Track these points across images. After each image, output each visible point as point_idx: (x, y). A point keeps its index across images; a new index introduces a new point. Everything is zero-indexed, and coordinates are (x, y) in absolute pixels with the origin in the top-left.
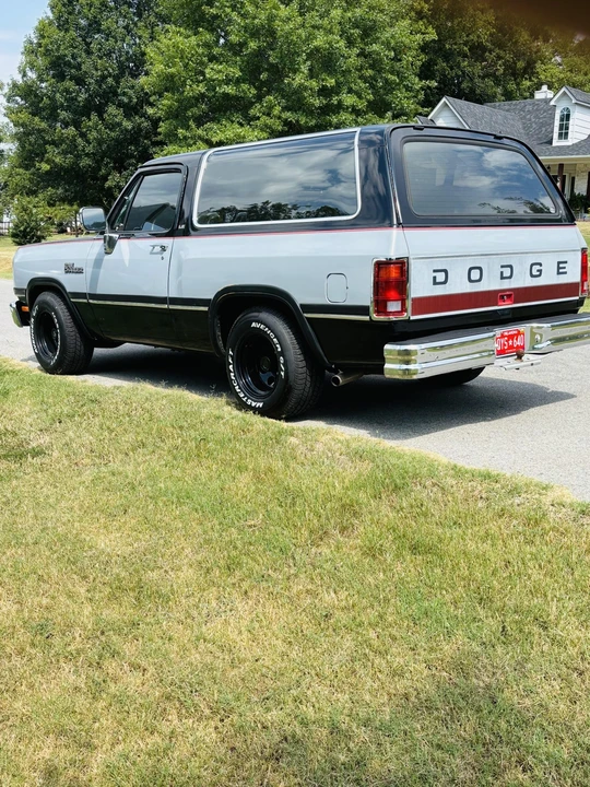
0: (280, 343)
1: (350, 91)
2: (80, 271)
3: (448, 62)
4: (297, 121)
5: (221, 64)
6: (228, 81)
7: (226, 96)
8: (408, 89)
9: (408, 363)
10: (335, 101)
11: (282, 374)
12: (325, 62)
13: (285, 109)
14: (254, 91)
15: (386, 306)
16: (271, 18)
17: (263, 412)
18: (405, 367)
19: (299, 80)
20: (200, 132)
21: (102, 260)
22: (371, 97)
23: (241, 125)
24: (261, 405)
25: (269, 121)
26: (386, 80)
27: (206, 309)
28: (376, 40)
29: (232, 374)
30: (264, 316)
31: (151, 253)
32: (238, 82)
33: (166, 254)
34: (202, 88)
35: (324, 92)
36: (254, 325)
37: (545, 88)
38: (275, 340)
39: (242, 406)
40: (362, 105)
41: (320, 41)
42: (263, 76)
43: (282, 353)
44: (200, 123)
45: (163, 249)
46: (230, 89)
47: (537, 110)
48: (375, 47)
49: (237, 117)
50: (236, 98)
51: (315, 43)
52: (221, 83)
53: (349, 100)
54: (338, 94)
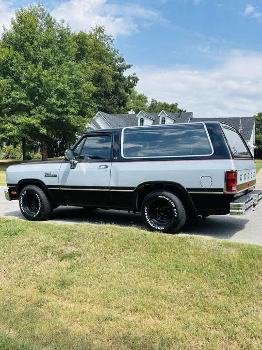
0: (174, 204)
1: (71, 107)
2: (55, 176)
3: (96, 98)
4: (52, 117)
5: (17, 91)
6: (21, 99)
7: (21, 105)
8: (92, 107)
9: (238, 209)
10: (65, 110)
11: (176, 216)
12: (62, 95)
13: (47, 112)
14: (33, 104)
15: (232, 188)
16: (39, 75)
17: (164, 231)
18: (238, 211)
19: (53, 100)
20: (9, 119)
21: (69, 172)
22: (79, 109)
23: (28, 117)
24: (163, 229)
25: (40, 116)
26: (83, 103)
27: (132, 191)
28: (80, 88)
29: (147, 217)
30: (165, 193)
31: (99, 168)
32: (25, 99)
33: (108, 169)
34: (10, 100)
35: (62, 106)
36: (160, 196)
37: (132, 110)
38: (172, 202)
39: (152, 229)
40: (76, 112)
41: (60, 86)
42: (36, 98)
43: (175, 207)
44: (9, 115)
45: (107, 167)
46: (22, 102)
47: (130, 118)
48: (80, 90)
49: (25, 113)
50: (25, 106)
51: (58, 87)
52: (18, 99)
53: (72, 110)
54: (66, 107)
